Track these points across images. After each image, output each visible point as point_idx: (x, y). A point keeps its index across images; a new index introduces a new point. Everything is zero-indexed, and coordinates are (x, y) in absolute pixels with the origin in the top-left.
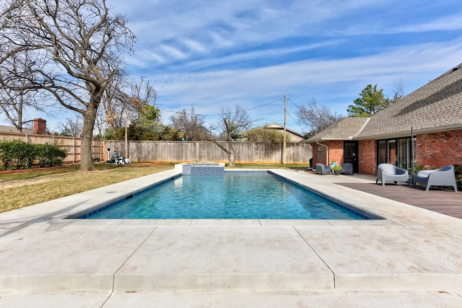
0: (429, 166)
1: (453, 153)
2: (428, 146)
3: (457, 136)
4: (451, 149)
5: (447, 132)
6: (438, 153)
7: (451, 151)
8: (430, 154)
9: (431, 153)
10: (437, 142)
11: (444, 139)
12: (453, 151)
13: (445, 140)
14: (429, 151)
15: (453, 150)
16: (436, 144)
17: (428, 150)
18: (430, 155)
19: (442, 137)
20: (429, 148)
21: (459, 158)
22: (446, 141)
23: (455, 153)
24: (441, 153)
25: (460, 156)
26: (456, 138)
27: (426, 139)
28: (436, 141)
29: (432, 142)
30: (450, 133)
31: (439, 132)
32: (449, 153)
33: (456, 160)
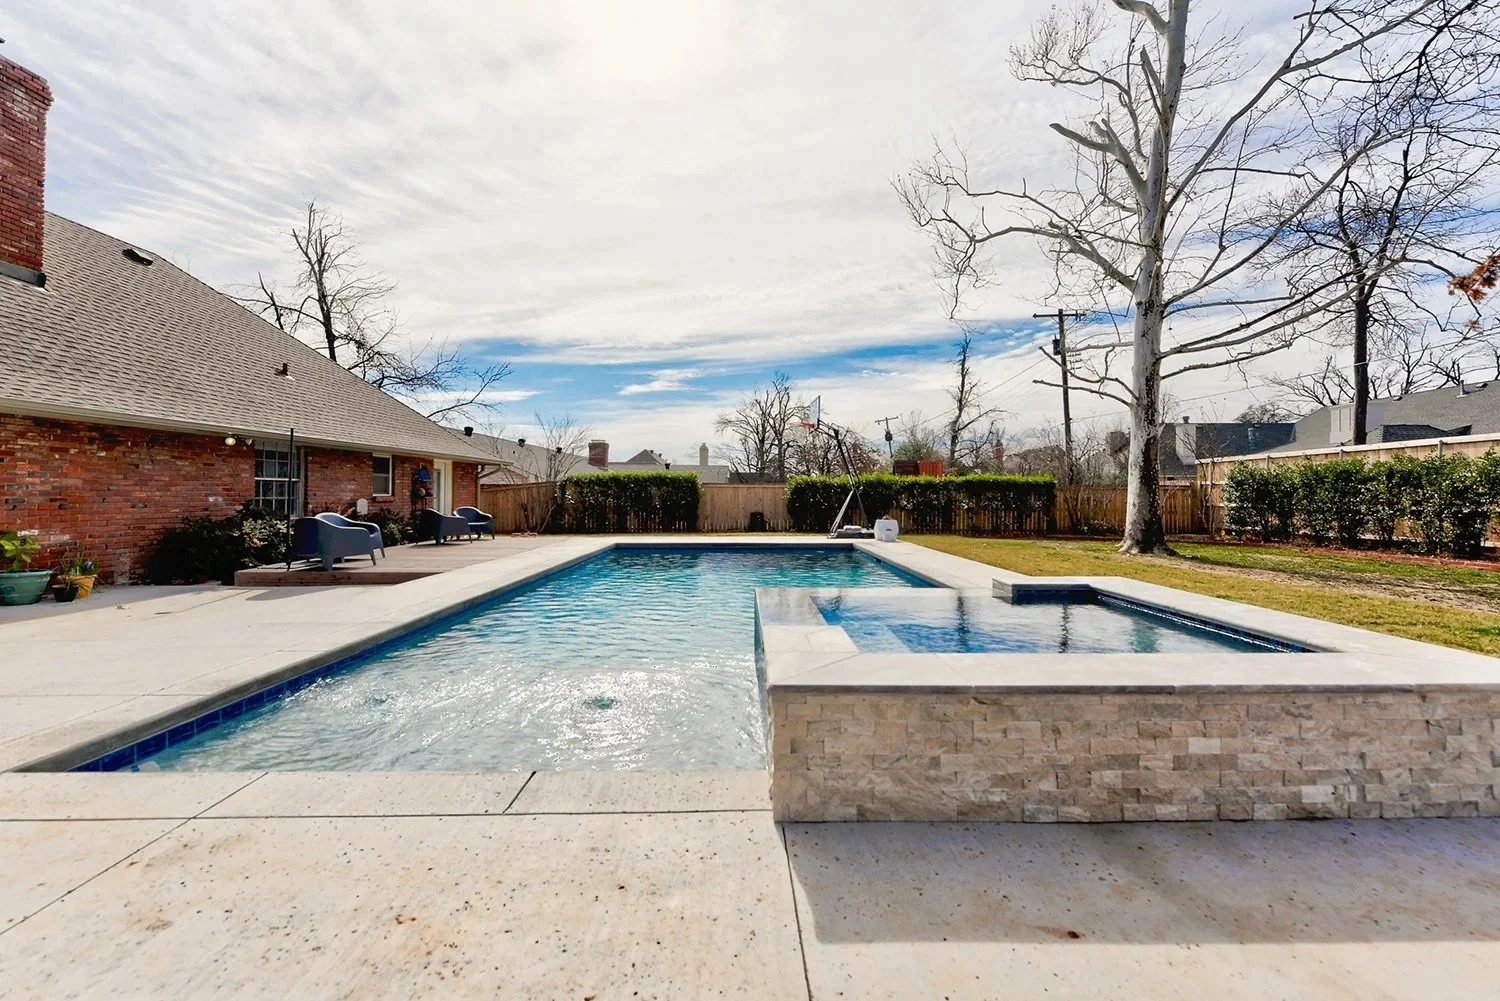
0: (36, 532)
1: (127, 488)
2: (31, 461)
3: (135, 444)
4: (121, 476)
5: (105, 427)
6: (77, 488)
7: (119, 482)
8: (39, 488)
9: (48, 488)
10: (72, 451)
11: (95, 447)
12: (125, 482)
13: (100, 449)
14: (37, 480)
15: (125, 478)
16: (68, 457)
17: (31, 475)
18: (42, 493)
19: (91, 441)
20: (37, 469)
21: (141, 500)
22: (103, 454)
23: (131, 488)
24: (88, 487)
25: (144, 495)
26: (135, 449)
27: (22, 435)
28: (67, 451)
29: (53, 449)
30: (116, 433)
31: (81, 423)
32: (111, 488)
33: (133, 507)
